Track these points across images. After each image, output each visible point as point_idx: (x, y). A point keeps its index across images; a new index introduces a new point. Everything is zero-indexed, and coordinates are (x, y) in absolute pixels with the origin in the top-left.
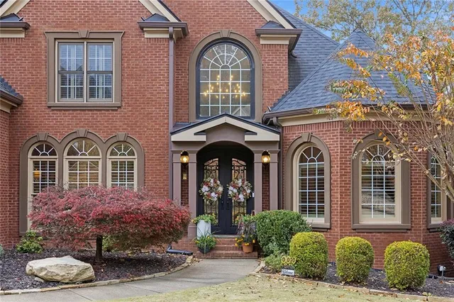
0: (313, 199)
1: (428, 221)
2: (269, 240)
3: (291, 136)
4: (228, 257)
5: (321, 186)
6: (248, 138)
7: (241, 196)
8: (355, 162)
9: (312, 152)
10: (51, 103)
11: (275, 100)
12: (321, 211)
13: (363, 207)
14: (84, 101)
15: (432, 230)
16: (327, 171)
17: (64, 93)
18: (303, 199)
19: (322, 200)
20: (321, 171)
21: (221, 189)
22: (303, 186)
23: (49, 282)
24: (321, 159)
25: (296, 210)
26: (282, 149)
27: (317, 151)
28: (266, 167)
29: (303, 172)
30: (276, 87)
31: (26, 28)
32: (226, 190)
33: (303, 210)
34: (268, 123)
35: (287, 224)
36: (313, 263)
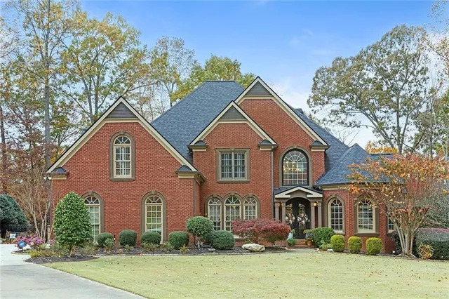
0: (337, 223)
1: (387, 231)
2: (320, 239)
3: (328, 195)
4: (301, 248)
5: (341, 217)
6: (308, 196)
7: (303, 221)
8: (355, 208)
9: (337, 202)
10: (218, 181)
11: (319, 177)
12: (341, 228)
13: (359, 226)
14: (233, 179)
15: (389, 235)
16: (343, 210)
17: (223, 176)
18: (333, 222)
19: (341, 223)
20: (341, 210)
21: (294, 218)
22: (332, 216)
23: (252, 251)
24: (341, 205)
25: (330, 227)
26: (323, 201)
27: (339, 201)
28: (316, 208)
29: (332, 210)
30: (319, 171)
31: (207, 147)
32: (296, 219)
33: (333, 227)
34: (315, 189)
35: (327, 233)
36: (340, 246)
